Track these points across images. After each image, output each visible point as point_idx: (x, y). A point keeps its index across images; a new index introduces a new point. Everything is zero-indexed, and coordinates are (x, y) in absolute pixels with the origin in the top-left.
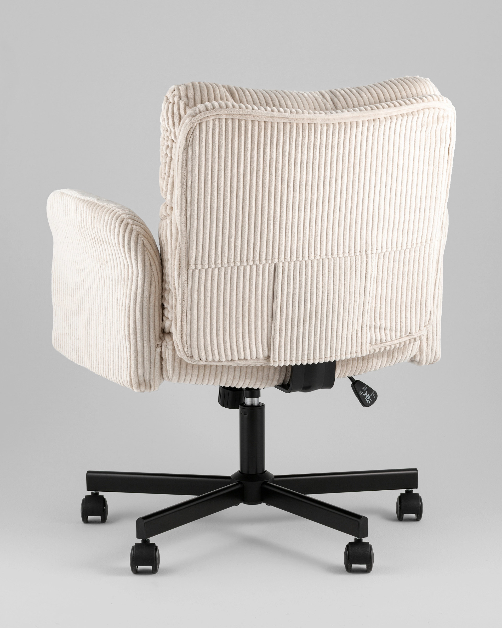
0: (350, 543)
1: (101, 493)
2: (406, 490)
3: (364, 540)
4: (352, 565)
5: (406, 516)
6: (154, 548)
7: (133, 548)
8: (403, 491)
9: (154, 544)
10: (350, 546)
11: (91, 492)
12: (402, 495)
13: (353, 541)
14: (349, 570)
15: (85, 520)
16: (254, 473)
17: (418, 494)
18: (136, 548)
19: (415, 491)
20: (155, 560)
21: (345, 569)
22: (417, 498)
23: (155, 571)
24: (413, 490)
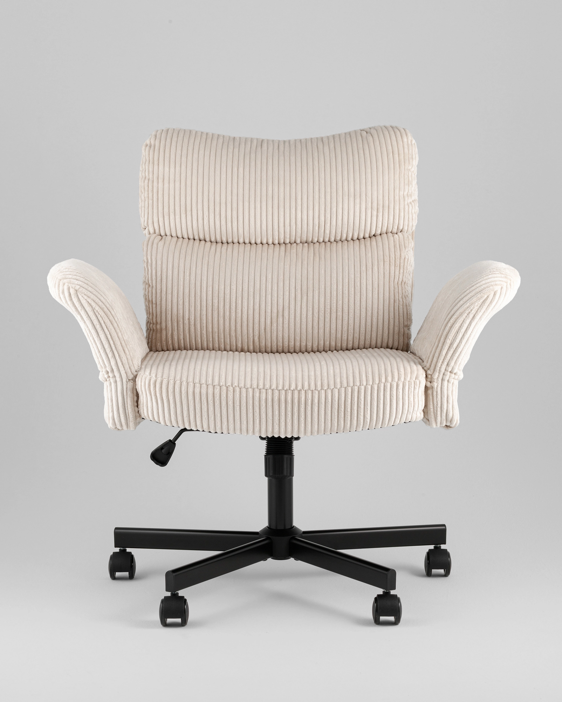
0: (378, 595)
1: (128, 550)
2: (434, 546)
3: (392, 592)
4: (380, 617)
5: (434, 571)
6: (183, 601)
7: (162, 601)
8: (432, 547)
9: (183, 597)
10: (378, 599)
11: (119, 548)
12: (430, 550)
13: (382, 593)
14: (377, 622)
15: (113, 577)
16: (282, 528)
17: (446, 550)
18: (165, 601)
19: (443, 547)
20: (184, 613)
21: (373, 621)
22: (446, 553)
23: (184, 623)
24: (442, 545)
